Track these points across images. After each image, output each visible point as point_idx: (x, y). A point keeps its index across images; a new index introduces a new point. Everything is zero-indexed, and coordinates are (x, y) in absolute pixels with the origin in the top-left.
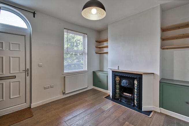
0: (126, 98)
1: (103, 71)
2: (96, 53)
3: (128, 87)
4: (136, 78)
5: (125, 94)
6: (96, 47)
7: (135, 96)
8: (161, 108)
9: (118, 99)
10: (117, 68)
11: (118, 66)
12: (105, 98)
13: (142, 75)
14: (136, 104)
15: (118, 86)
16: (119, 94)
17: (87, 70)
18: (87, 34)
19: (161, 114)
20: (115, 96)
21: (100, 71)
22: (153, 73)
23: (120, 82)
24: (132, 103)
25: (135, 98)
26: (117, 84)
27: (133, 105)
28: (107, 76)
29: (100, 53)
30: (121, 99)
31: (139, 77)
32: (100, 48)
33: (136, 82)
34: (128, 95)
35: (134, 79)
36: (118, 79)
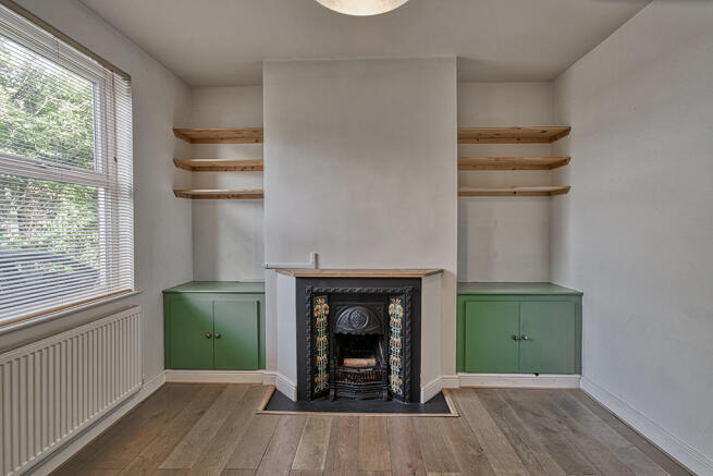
0: (358, 376)
1: (213, 283)
2: (178, 193)
3: (367, 335)
4: (396, 295)
5: (349, 362)
6: (177, 163)
7: (393, 358)
8: (459, 374)
9: (325, 393)
10: (310, 263)
11: (316, 255)
12: (265, 409)
13: (420, 279)
14: (395, 388)
15: (322, 339)
16: (328, 369)
17: (131, 286)
18: (127, 77)
19: (463, 390)
20: (314, 385)
21: (196, 283)
22: (442, 271)
23: (331, 319)
24: (381, 390)
25: (395, 368)
26: (321, 330)
27: (385, 394)
28: (258, 302)
29: (194, 197)
30: (336, 389)
31: (410, 289)
32: (194, 169)
33: (399, 307)
34: (364, 362)
35: (386, 298)
36: (322, 307)
